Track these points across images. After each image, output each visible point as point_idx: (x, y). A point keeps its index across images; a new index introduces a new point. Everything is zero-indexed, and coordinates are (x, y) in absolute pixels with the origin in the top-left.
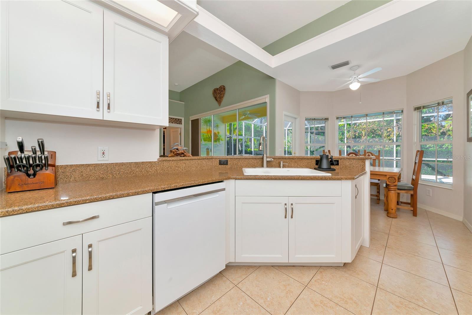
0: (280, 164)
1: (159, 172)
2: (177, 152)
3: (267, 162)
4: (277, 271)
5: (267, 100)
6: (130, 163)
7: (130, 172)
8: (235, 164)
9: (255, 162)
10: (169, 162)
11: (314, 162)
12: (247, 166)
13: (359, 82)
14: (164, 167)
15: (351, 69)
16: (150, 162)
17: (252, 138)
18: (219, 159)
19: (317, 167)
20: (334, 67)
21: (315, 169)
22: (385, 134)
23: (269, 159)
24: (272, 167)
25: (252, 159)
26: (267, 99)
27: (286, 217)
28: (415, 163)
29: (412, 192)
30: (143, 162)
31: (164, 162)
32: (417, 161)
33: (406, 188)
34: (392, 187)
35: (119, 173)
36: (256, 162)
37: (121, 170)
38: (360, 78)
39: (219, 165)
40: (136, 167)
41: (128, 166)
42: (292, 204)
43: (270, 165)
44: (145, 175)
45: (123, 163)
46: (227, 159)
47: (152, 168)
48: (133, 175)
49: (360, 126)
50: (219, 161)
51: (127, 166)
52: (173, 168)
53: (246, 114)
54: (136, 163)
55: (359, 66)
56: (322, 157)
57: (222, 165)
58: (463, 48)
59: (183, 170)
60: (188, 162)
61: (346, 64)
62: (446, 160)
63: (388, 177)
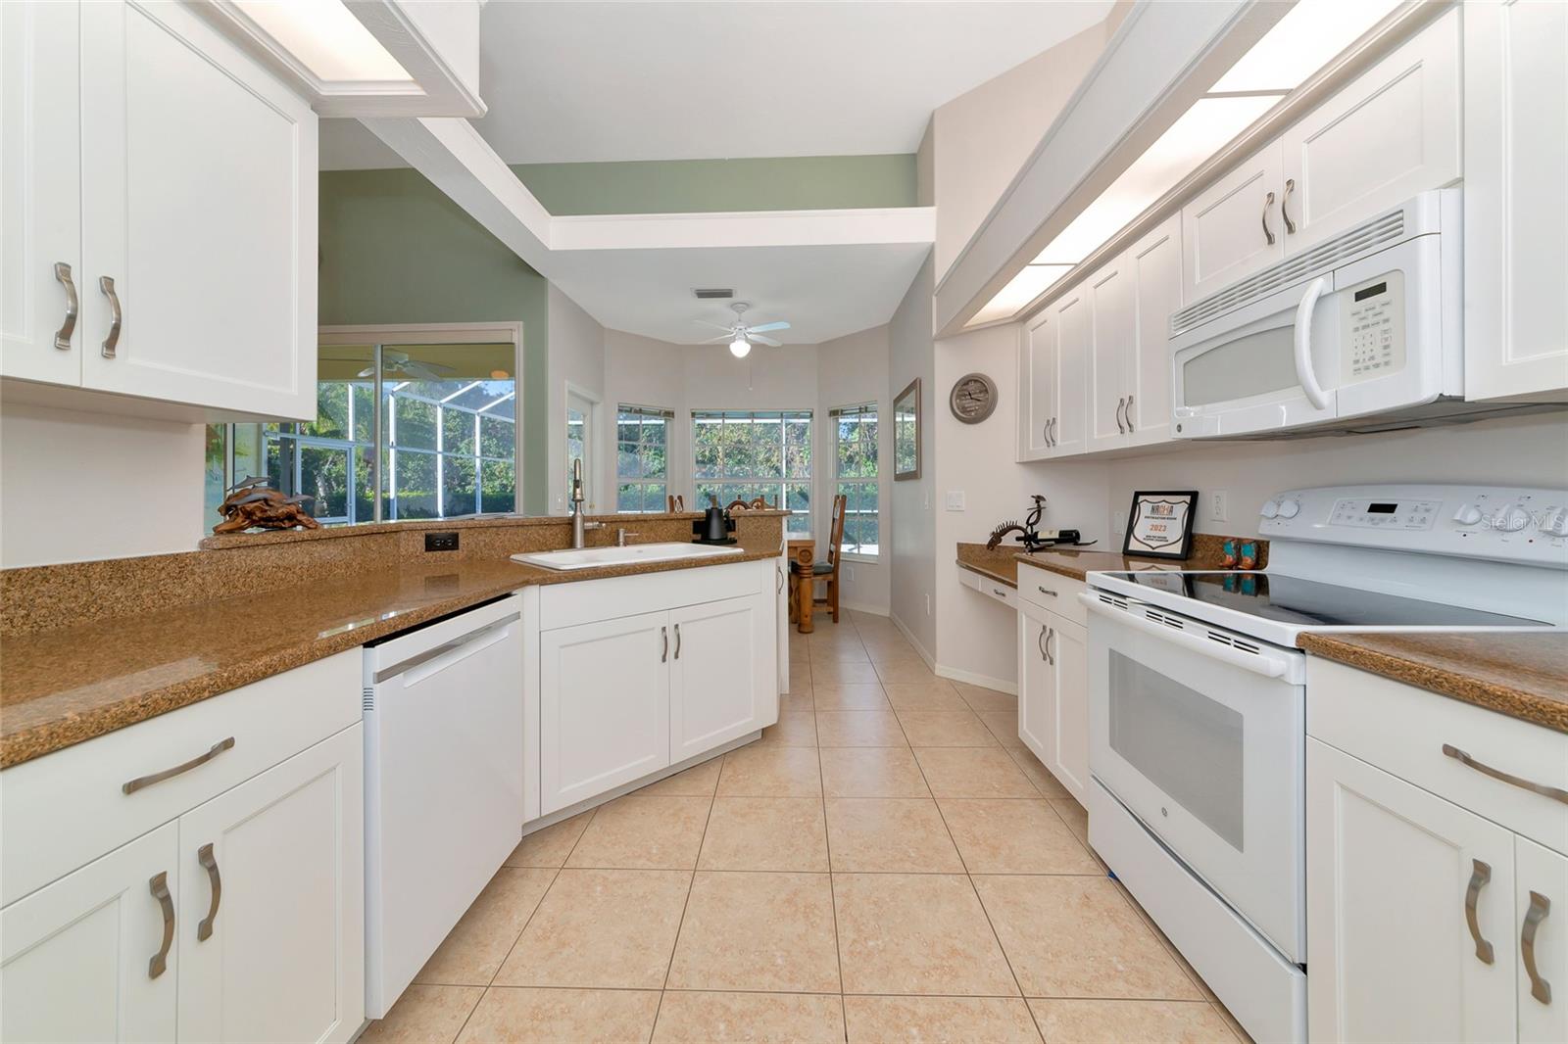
0: (618, 535)
1: (214, 594)
2: (266, 511)
3: (586, 532)
4: (644, 799)
5: (518, 338)
6: (83, 564)
7: (87, 606)
8: (482, 544)
9: (548, 533)
10: (250, 551)
11: (690, 526)
12: (522, 546)
13: (747, 340)
14: (233, 572)
15: (733, 306)
16: (176, 557)
17: (436, 456)
18: (424, 533)
19: (698, 537)
20: (703, 294)
21: (694, 542)
22: (761, 457)
23: (589, 525)
24: (594, 546)
25: (538, 528)
26: (515, 333)
27: (664, 660)
28: (834, 519)
29: (831, 577)
30: (144, 559)
31: (234, 552)
32: (837, 517)
33: (823, 570)
34: (805, 572)
35: (28, 615)
36: (551, 535)
37: (38, 601)
38: (750, 333)
39: (426, 550)
40: (114, 581)
41: (73, 582)
42: (677, 626)
43: (592, 540)
44: (154, 610)
45: (46, 568)
46: (455, 531)
47: (184, 579)
48: (97, 618)
49: (714, 432)
50: (424, 539)
51: (71, 578)
52: (266, 573)
53: (397, 363)
54: (114, 565)
55: (748, 305)
56: (709, 513)
57: (435, 553)
58: (888, 321)
59: (302, 580)
60: (320, 548)
61: (727, 294)
62: (870, 511)
63: (799, 550)
